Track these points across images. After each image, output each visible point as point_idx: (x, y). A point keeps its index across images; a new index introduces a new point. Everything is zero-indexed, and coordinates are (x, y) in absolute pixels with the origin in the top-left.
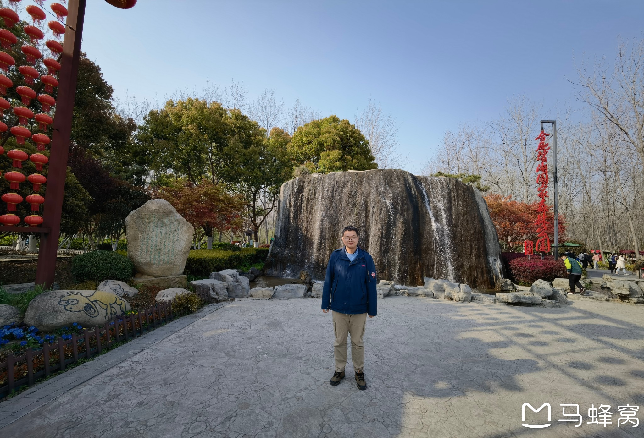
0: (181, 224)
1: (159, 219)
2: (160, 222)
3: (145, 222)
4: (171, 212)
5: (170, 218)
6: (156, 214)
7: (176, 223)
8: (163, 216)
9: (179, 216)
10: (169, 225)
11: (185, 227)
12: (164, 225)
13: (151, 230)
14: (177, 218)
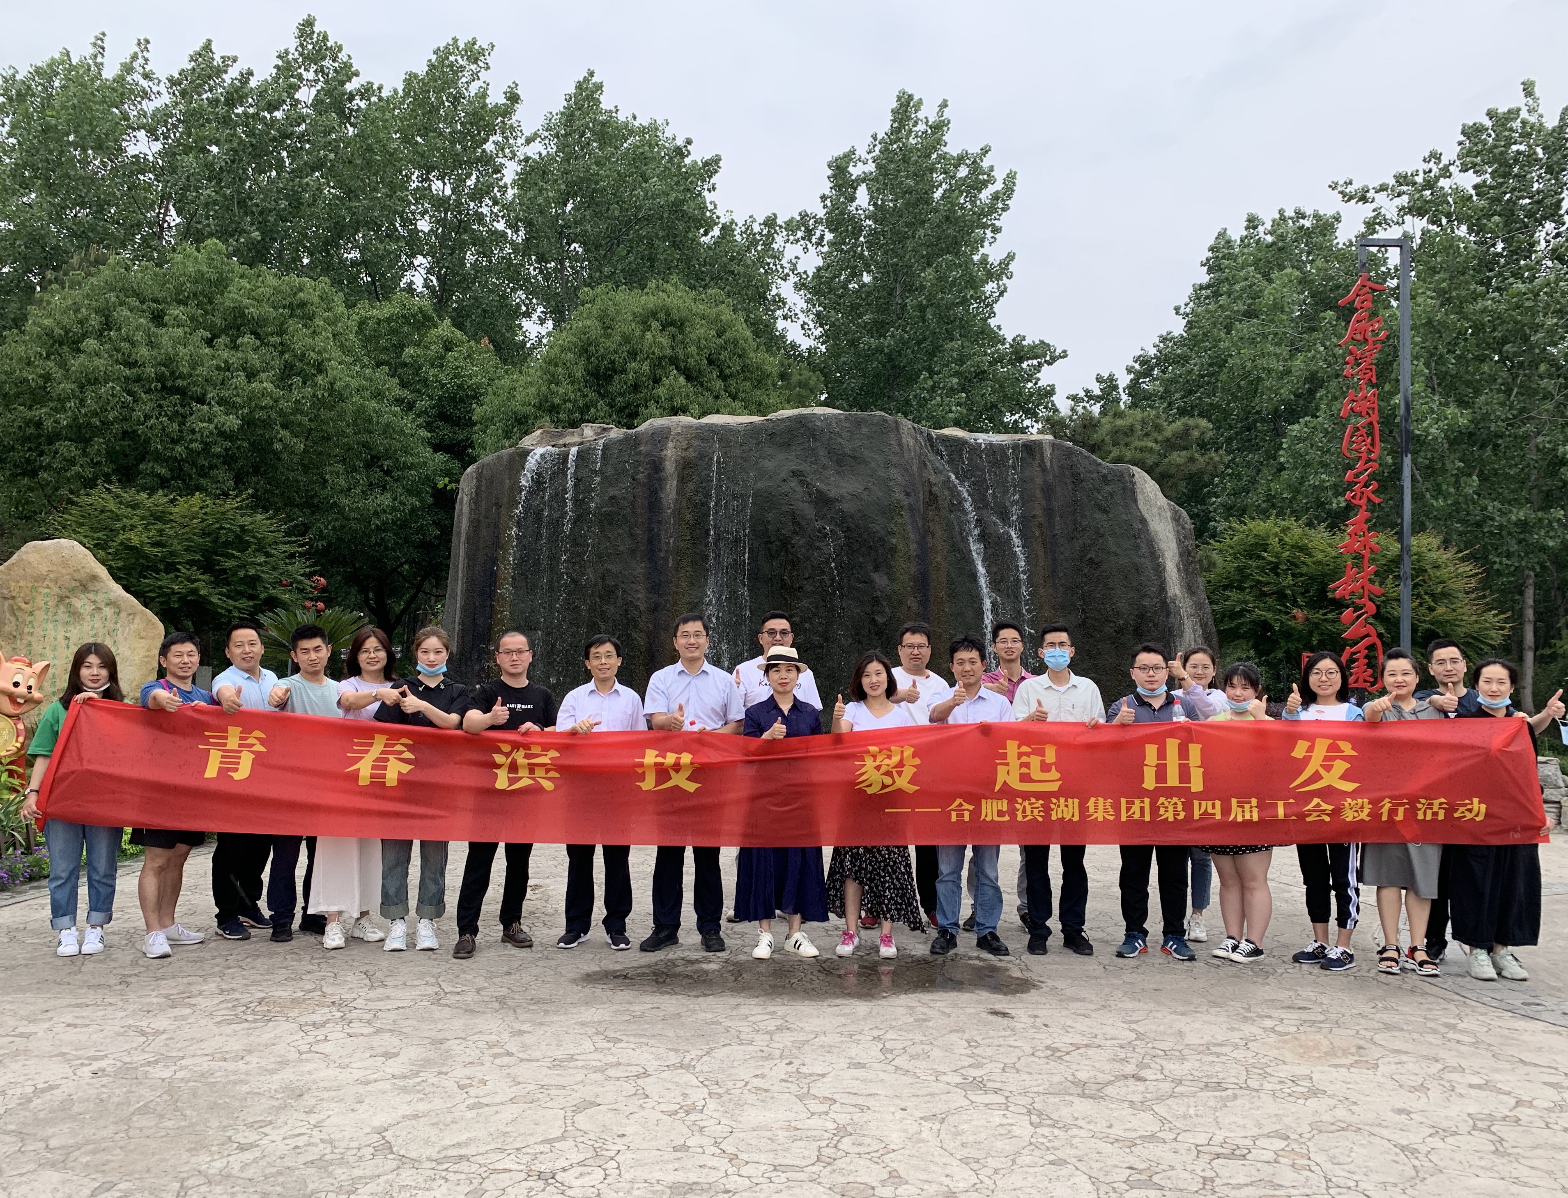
0: (123, 615)
1: (61, 599)
2: (62, 608)
3: (20, 609)
4: (94, 578)
5: (91, 596)
6: (52, 585)
7: (108, 611)
8: (72, 590)
9: (117, 590)
10: (88, 618)
11: (137, 624)
12: (75, 615)
13: (39, 632)
14: (112, 596)
